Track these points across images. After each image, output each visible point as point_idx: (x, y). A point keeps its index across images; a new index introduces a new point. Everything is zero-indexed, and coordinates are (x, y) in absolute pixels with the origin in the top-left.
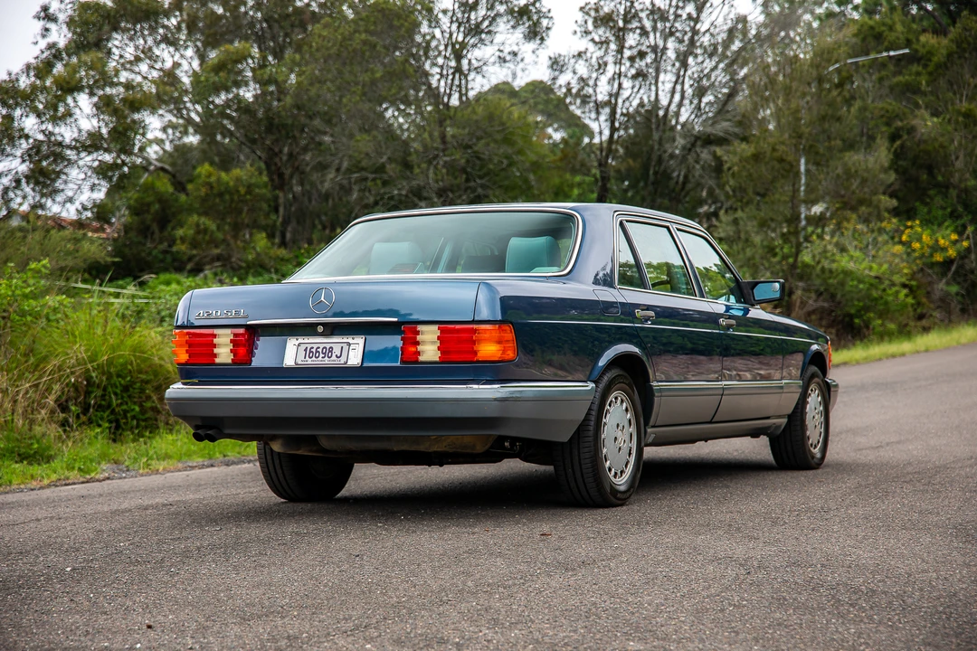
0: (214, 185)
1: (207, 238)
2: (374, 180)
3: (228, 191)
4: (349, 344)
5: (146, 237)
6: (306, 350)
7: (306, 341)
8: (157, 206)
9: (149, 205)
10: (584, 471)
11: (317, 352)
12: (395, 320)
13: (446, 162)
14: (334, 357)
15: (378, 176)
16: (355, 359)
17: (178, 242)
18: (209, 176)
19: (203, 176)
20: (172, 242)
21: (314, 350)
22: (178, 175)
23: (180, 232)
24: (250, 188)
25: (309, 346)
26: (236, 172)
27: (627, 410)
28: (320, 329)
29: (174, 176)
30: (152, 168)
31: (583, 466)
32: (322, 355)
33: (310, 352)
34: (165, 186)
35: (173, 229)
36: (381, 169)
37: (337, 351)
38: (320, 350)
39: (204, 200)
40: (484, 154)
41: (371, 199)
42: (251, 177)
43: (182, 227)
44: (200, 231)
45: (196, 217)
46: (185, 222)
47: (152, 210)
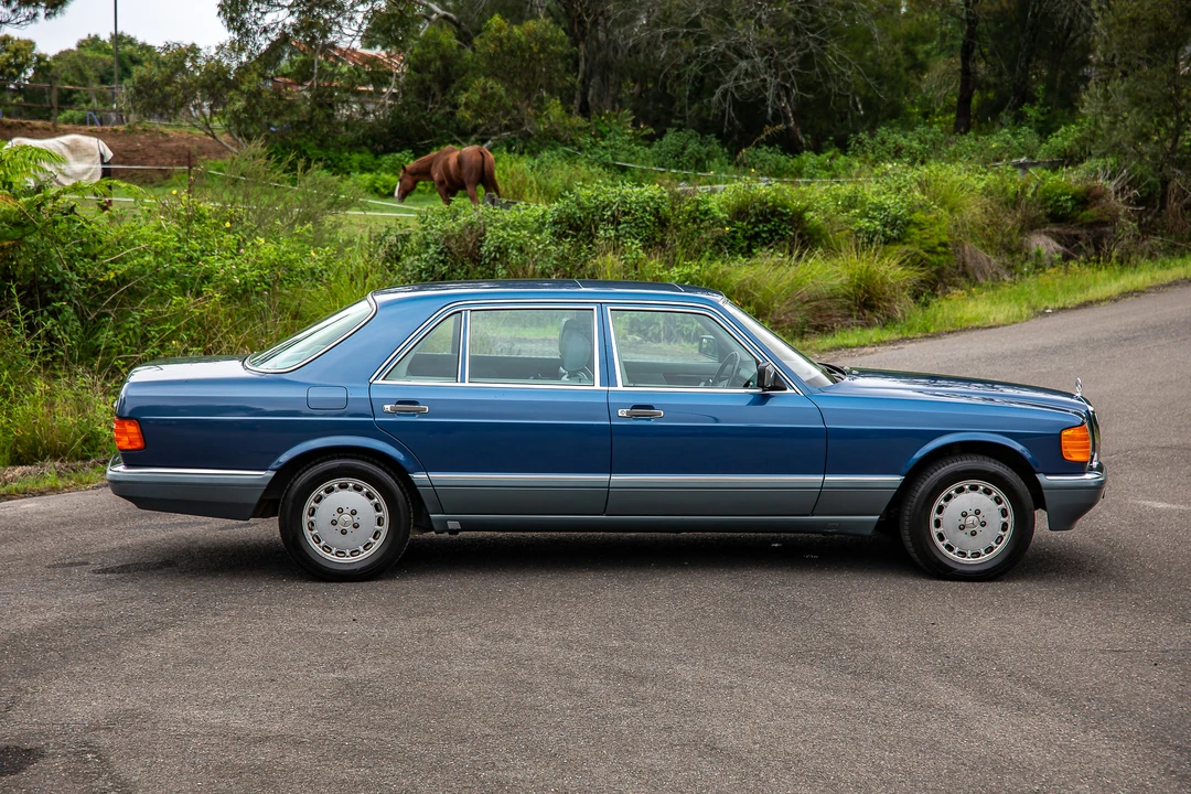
0: (505, 41)
1: (494, 104)
2: (688, 33)
3: (520, 47)
5: (426, 99)
8: (438, 63)
9: (430, 62)
13: (770, 16)
15: (691, 30)
17: (462, 108)
18: (500, 30)
19: (492, 29)
20: (456, 106)
22: (463, 24)
23: (462, 98)
24: (544, 43)
26: (531, 24)
29: (458, 26)
34: (448, 38)
35: (457, 93)
36: (695, 23)
39: (491, 58)
40: (817, 5)
41: (683, 58)
42: (545, 31)
43: (466, 90)
44: (487, 96)
45: (482, 79)
46: (470, 85)
47: (433, 68)
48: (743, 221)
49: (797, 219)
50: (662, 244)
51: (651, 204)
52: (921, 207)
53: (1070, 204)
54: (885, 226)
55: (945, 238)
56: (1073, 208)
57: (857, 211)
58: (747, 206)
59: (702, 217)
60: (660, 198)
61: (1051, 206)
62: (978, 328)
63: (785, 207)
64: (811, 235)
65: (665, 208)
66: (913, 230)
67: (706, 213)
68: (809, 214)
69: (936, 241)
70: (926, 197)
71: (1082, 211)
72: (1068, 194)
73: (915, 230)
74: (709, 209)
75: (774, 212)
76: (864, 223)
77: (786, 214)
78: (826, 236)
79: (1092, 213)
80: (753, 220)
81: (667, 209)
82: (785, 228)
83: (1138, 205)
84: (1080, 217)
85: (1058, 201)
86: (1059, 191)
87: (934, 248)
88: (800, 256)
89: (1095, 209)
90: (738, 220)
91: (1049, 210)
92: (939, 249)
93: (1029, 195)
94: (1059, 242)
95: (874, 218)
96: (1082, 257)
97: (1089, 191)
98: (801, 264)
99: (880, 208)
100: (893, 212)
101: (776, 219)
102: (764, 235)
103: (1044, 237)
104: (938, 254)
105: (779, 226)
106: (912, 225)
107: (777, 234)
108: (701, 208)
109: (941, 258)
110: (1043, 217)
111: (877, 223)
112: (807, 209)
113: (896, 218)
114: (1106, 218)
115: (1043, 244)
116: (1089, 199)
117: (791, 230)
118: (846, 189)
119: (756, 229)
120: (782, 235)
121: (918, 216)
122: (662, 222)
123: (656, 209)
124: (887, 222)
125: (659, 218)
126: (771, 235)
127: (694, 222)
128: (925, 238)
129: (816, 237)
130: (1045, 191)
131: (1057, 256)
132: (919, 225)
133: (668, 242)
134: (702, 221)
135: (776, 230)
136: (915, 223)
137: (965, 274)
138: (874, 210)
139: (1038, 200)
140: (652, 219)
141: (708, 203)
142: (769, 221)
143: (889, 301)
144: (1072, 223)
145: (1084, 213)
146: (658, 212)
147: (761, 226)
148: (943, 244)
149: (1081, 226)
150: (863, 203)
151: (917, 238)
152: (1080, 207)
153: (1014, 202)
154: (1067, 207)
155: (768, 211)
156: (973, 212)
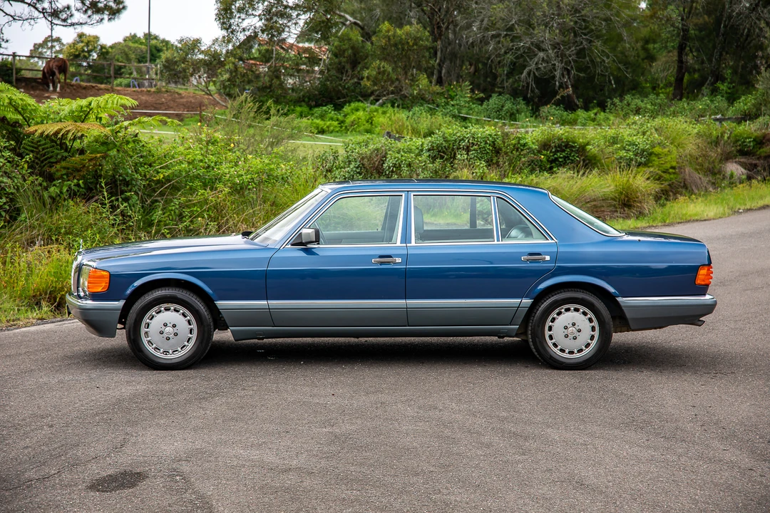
0: (392, 38)
1: (385, 77)
2: (506, 35)
3: (401, 42)
5: (342, 73)
8: (350, 51)
9: (344, 51)
13: (559, 24)
15: (509, 33)
17: (365, 79)
18: (388, 31)
19: (384, 31)
20: (361, 78)
22: (366, 28)
23: (366, 73)
24: (416, 40)
26: (407, 28)
29: (362, 28)
30: (348, 23)
34: (356, 36)
35: (362, 69)
36: (511, 29)
39: (383, 49)
40: (588, 17)
41: (503, 50)
42: (417, 32)
43: (367, 68)
44: (381, 72)
45: (378, 62)
46: (370, 65)
47: (346, 54)
48: (547, 150)
49: (582, 149)
50: (497, 164)
51: (490, 139)
52: (659, 144)
53: (752, 144)
54: (636, 156)
55: (674, 164)
56: (754, 147)
57: (619, 146)
58: (550, 142)
59: (522, 148)
60: (495, 135)
61: (740, 145)
62: (697, 220)
63: (574, 143)
64: (590, 161)
65: (499, 141)
66: (654, 158)
67: (524, 145)
68: (589, 147)
69: (669, 166)
70: (662, 138)
71: (760, 148)
72: (751, 138)
73: (656, 159)
74: (526, 143)
75: (567, 145)
76: (623, 153)
77: (575, 147)
78: (600, 161)
79: (765, 150)
80: (553, 150)
81: (500, 142)
82: (574, 156)
84: (758, 153)
85: (744, 142)
86: (745, 136)
87: (667, 170)
88: (584, 173)
89: (768, 147)
90: (544, 150)
91: (738, 148)
92: (671, 170)
93: (726, 138)
94: (745, 169)
95: (629, 150)
96: (759, 178)
97: (764, 136)
98: (584, 178)
99: (633, 144)
100: (641, 146)
101: (568, 150)
102: (560, 160)
103: (734, 164)
104: (670, 173)
105: (570, 154)
106: (653, 155)
107: (569, 159)
108: (521, 142)
109: (672, 176)
110: (735, 152)
111: (631, 153)
112: (588, 144)
113: (643, 151)
115: (734, 168)
116: (764, 141)
117: (578, 157)
118: (611, 132)
119: (556, 156)
120: (572, 160)
121: (657, 150)
122: (497, 151)
123: (493, 142)
124: (638, 153)
125: (495, 148)
126: (565, 160)
127: (517, 150)
128: (662, 164)
129: (593, 161)
130: (736, 136)
131: (744, 177)
132: (658, 155)
133: (501, 163)
134: (522, 150)
135: (568, 157)
136: (655, 154)
137: (685, 187)
138: (629, 145)
139: (731, 141)
140: (491, 148)
141: (524, 138)
142: (564, 151)
143: (640, 202)
144: (753, 156)
145: (761, 150)
146: (494, 144)
147: (559, 154)
148: (673, 168)
149: (758, 159)
150: (622, 141)
151: (657, 163)
152: (759, 146)
153: (716, 142)
154: (750, 146)
155: (563, 144)
156: (691, 148)
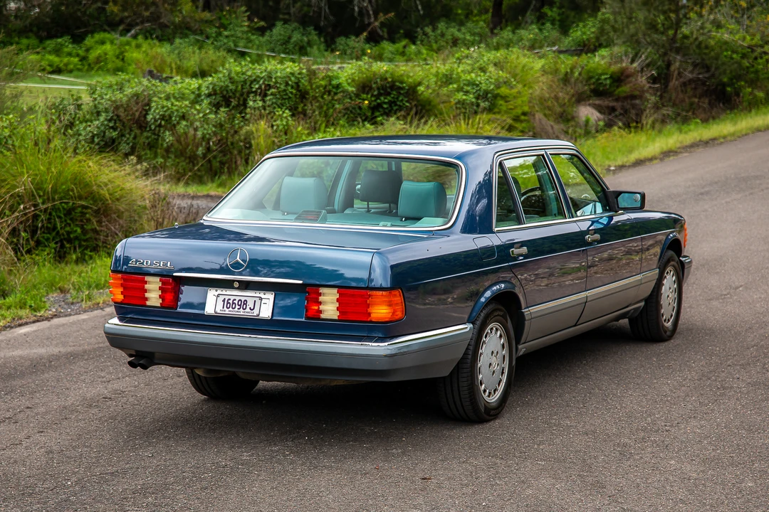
4: (261, 299)
6: (224, 301)
7: (224, 292)
10: (462, 396)
11: (233, 303)
12: (301, 282)
14: (248, 310)
16: (266, 311)
21: (231, 302)
25: (227, 298)
27: (501, 336)
28: (236, 285)
31: (461, 393)
32: (237, 307)
33: (228, 303)
37: (250, 304)
38: (236, 302)
48: (367, 94)
49: (412, 92)
50: (304, 113)
51: (293, 79)
52: (505, 83)
53: (608, 82)
54: (478, 99)
55: (526, 109)
56: (610, 85)
57: (454, 86)
58: (370, 82)
59: (334, 90)
60: (299, 74)
61: (594, 84)
63: (402, 82)
64: (423, 107)
65: (304, 82)
67: (338, 86)
68: (421, 89)
69: (519, 111)
70: (507, 74)
71: (618, 87)
72: (607, 74)
73: (501, 102)
74: (340, 84)
75: (393, 87)
76: (460, 96)
77: (402, 88)
78: (435, 106)
79: (625, 89)
80: (376, 93)
81: (306, 84)
82: (402, 100)
83: (654, 83)
84: (616, 92)
85: (599, 79)
86: (600, 71)
87: (518, 117)
88: (418, 124)
89: (628, 86)
90: (363, 93)
91: (592, 87)
92: (523, 117)
93: (576, 74)
94: (600, 112)
95: (468, 92)
96: (620, 124)
97: (621, 71)
99: (472, 83)
100: (484, 87)
101: (394, 93)
102: (385, 106)
103: (588, 108)
104: (522, 121)
105: (397, 98)
106: (499, 98)
107: (396, 105)
108: (334, 82)
109: (524, 125)
110: (588, 92)
111: (471, 96)
112: (420, 84)
113: (486, 92)
114: (637, 93)
115: (588, 113)
116: (622, 78)
117: (407, 101)
118: (443, 68)
119: (379, 101)
120: (400, 106)
121: (504, 90)
122: (303, 95)
123: (297, 83)
124: (479, 95)
125: (300, 91)
126: (391, 106)
127: (329, 94)
128: (511, 109)
129: (428, 107)
130: (589, 71)
131: (601, 123)
132: (505, 98)
133: (309, 112)
134: (336, 94)
135: (394, 102)
136: (501, 96)
138: (468, 85)
139: (583, 78)
140: (294, 91)
141: (337, 78)
142: (389, 94)
144: (609, 97)
145: (620, 89)
146: (298, 86)
147: (382, 98)
148: (524, 114)
149: (617, 100)
150: (458, 80)
151: (504, 108)
152: (616, 84)
153: (566, 80)
154: (606, 85)
155: (388, 85)
156: (541, 87)
